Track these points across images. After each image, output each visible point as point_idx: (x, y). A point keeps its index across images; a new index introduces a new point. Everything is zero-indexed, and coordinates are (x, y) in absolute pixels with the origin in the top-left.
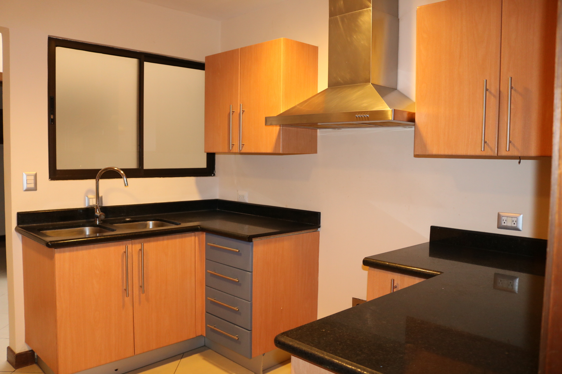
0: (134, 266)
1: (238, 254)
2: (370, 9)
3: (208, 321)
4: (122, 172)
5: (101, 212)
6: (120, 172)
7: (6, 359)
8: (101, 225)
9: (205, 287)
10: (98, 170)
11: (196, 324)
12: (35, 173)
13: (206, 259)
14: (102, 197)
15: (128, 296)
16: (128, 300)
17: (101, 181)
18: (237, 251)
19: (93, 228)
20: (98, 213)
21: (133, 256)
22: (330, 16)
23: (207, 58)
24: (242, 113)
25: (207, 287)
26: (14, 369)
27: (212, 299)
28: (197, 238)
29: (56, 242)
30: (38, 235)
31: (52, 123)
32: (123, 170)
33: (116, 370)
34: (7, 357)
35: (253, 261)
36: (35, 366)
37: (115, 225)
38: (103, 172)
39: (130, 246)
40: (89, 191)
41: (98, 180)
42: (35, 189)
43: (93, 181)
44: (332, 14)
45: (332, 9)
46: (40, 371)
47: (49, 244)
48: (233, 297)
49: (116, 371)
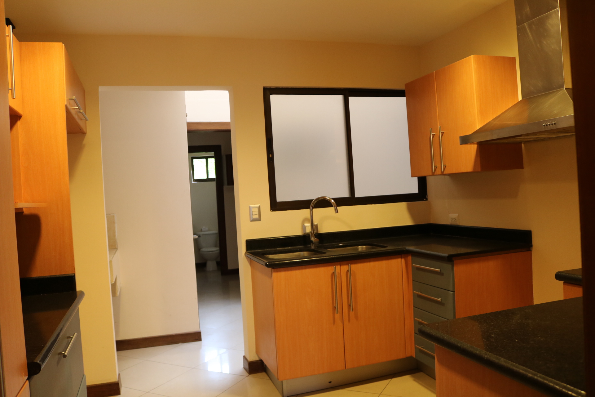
0: (343, 285)
1: (440, 273)
2: (557, 10)
3: (417, 342)
4: (333, 201)
5: (316, 238)
6: (331, 201)
7: (242, 366)
8: (315, 249)
9: (414, 309)
10: (311, 201)
11: (405, 343)
12: (259, 205)
13: (413, 280)
14: (317, 225)
15: (338, 313)
16: (337, 316)
17: (314, 210)
18: (438, 271)
19: (309, 252)
20: (313, 239)
21: (342, 277)
22: (517, 25)
23: (407, 85)
24: (442, 136)
25: (415, 308)
26: (248, 374)
27: (419, 319)
28: (403, 260)
29: (273, 263)
30: (263, 259)
31: (271, 161)
32: (333, 199)
33: (330, 382)
34: (244, 365)
35: (455, 281)
36: (264, 374)
37: (329, 249)
38: (316, 202)
39: (338, 267)
40: (305, 220)
41: (312, 209)
42: (259, 219)
43: (308, 211)
44: (519, 23)
45: (519, 17)
46: (268, 378)
47: (267, 265)
48: (438, 317)
49: (330, 384)
